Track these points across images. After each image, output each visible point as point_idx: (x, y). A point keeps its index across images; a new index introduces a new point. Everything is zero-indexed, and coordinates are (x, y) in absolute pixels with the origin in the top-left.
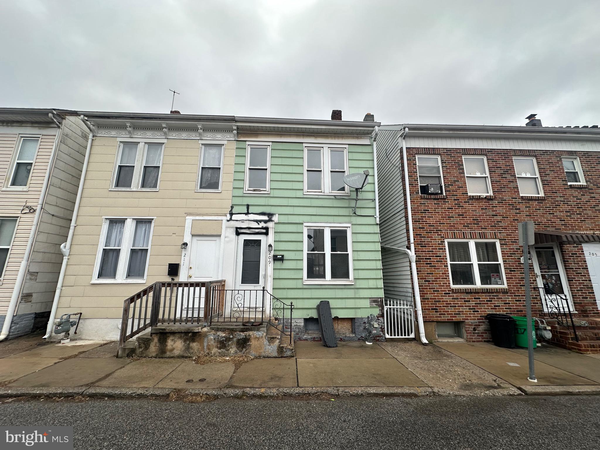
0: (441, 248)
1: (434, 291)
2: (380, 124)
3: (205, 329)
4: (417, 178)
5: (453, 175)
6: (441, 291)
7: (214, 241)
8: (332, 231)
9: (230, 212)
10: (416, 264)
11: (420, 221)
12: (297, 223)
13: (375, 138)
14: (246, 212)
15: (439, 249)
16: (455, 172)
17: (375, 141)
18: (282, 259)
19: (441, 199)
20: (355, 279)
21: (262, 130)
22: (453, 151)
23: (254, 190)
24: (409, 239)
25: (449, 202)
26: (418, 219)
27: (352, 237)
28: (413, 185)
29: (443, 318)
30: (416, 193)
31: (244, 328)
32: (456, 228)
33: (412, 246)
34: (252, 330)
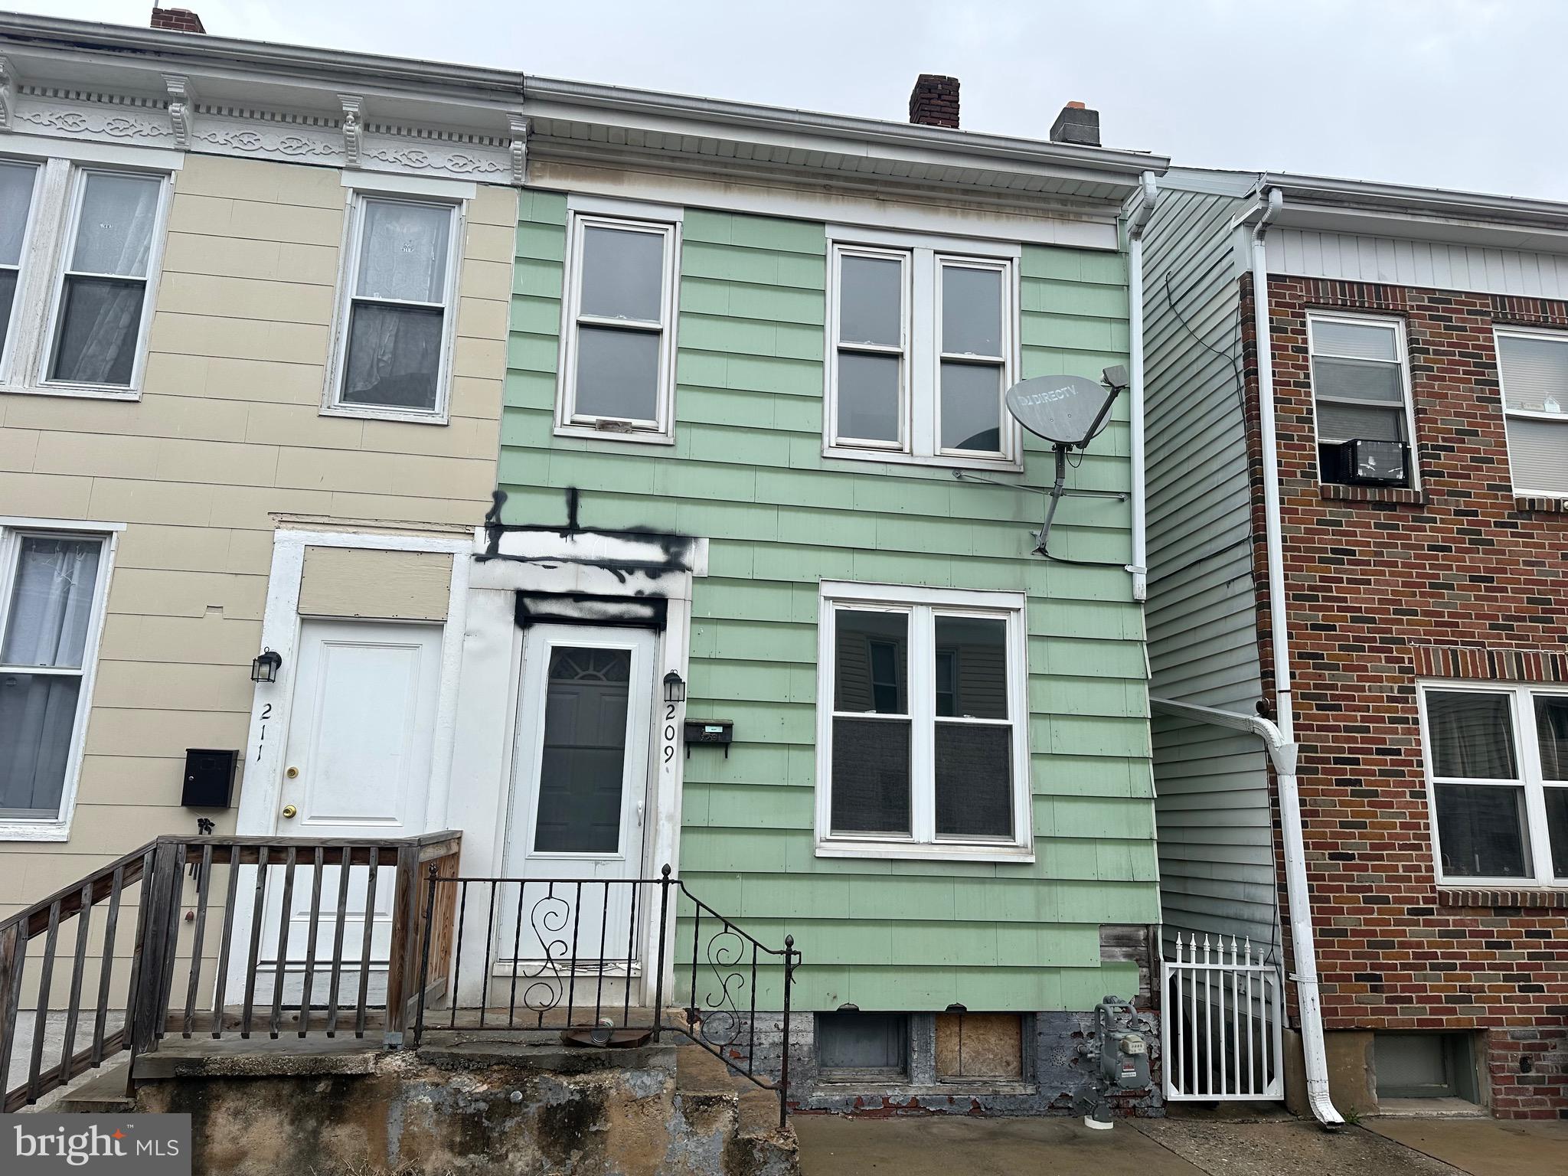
0: (1400, 715)
1: (1366, 900)
2: (1164, 164)
3: (394, 1063)
4: (1310, 412)
5: (1455, 406)
6: (1397, 900)
7: (409, 652)
8: (941, 624)
9: (489, 517)
10: (1300, 782)
11: (1316, 599)
12: (791, 584)
13: (1141, 226)
14: (564, 521)
15: (1392, 720)
16: (1464, 394)
17: (1137, 235)
18: (723, 741)
19: (1407, 506)
20: (1038, 839)
21: (641, 150)
22: (1457, 302)
23: (604, 426)
24: (1268, 674)
25: (1434, 520)
26: (1310, 588)
27: (1028, 651)
28: (1291, 438)
29: (1406, 1017)
30: (1303, 474)
31: (579, 1057)
32: (1463, 634)
33: (1285, 705)
34: (611, 1067)
